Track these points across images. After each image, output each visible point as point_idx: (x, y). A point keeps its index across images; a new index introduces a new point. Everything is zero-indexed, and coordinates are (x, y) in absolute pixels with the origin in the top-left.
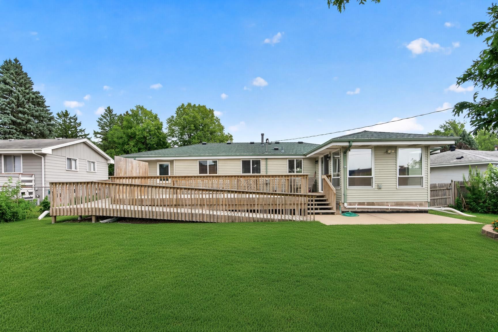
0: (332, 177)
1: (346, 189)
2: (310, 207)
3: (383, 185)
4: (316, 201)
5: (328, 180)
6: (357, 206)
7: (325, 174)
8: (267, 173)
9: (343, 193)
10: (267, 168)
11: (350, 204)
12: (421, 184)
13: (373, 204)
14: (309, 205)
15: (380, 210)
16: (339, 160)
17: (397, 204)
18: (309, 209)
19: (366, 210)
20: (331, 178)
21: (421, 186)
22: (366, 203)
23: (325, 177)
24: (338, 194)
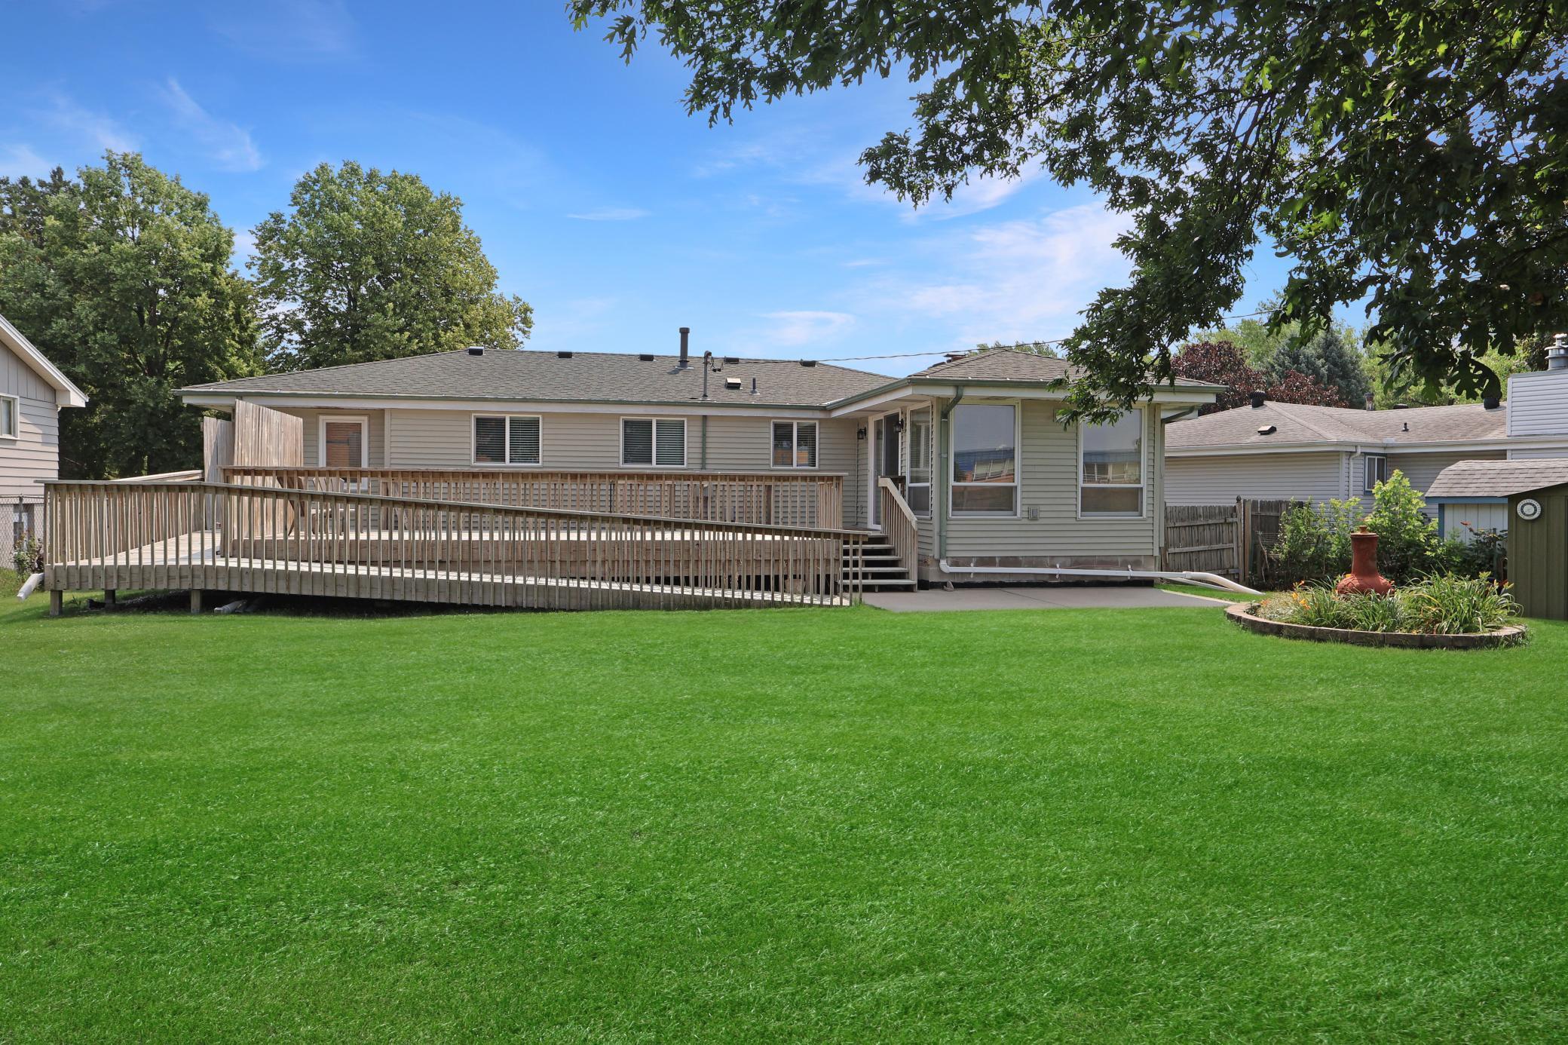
0: (908, 484)
1: (943, 519)
2: (850, 569)
3: (1042, 508)
4: (865, 552)
5: (895, 492)
6: (972, 569)
7: (887, 475)
8: (703, 466)
9: (936, 529)
10: (704, 448)
11: (956, 562)
12: (1136, 507)
13: (1014, 562)
14: (846, 564)
15: (1032, 579)
16: (927, 429)
17: (1077, 563)
18: (846, 576)
19: (997, 580)
20: (903, 486)
21: (1137, 513)
22: (997, 560)
23: (888, 482)
24: (921, 533)
